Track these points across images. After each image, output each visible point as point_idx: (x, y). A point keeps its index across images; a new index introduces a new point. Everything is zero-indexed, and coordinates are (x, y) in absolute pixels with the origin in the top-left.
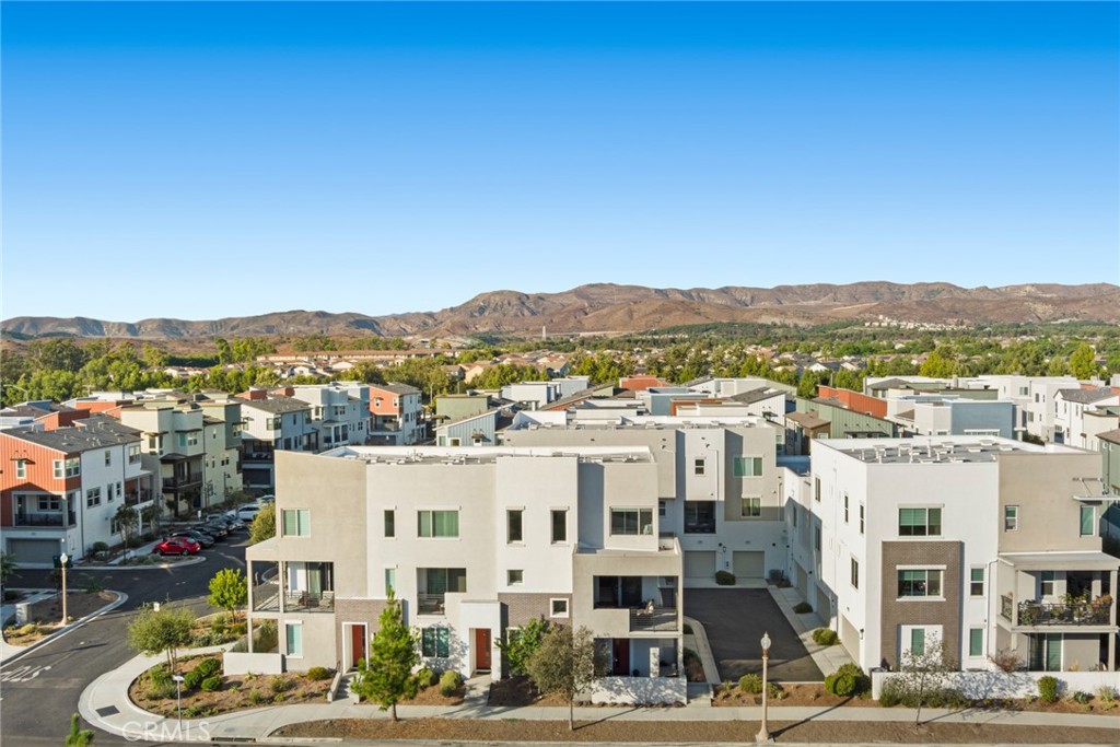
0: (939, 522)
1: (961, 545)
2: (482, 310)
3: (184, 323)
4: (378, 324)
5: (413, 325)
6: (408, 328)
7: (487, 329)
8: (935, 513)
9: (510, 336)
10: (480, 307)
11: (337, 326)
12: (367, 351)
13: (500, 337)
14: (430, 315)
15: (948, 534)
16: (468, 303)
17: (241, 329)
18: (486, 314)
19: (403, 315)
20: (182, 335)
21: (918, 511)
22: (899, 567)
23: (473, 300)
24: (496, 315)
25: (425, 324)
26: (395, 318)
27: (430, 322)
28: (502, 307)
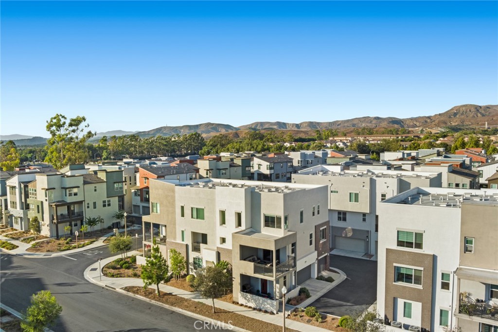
0: (422, 241)
1: (434, 257)
2: (455, 114)
3: (318, 123)
4: (403, 122)
5: (420, 122)
6: (418, 124)
7: (456, 124)
8: (419, 236)
9: (467, 127)
10: (454, 113)
11: (383, 123)
12: (387, 135)
13: (462, 127)
14: (429, 117)
15: (427, 250)
16: (448, 111)
17: (342, 125)
18: (458, 116)
19: (415, 118)
20: (317, 128)
21: (409, 233)
22: (395, 264)
23: (451, 110)
24: (463, 117)
25: (426, 121)
26: (412, 119)
27: (429, 121)
28: (466, 112)
